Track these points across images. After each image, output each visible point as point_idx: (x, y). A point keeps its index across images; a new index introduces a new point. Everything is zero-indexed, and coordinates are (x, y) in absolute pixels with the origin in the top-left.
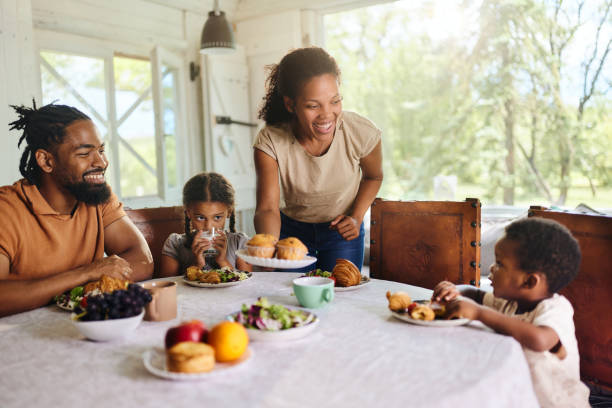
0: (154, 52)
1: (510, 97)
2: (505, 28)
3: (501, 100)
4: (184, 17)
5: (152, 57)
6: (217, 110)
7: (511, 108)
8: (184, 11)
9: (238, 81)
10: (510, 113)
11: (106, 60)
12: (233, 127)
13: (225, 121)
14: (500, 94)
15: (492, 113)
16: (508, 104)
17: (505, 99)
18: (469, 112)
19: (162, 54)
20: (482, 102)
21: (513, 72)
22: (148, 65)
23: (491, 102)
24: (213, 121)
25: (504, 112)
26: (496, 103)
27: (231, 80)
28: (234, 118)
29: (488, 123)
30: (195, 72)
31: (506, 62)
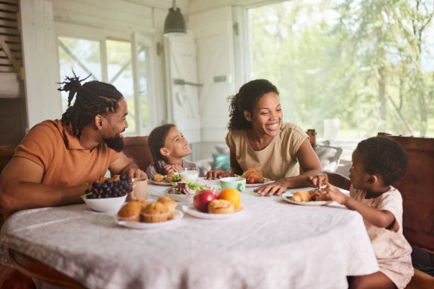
0: (133, 36)
1: (382, 65)
2: (379, 16)
3: (376, 68)
4: (153, 12)
5: (132, 40)
6: (175, 75)
7: (384, 73)
8: (153, 8)
9: (190, 55)
10: (383, 77)
11: (101, 42)
12: (187, 87)
13: (180, 82)
14: (375, 63)
15: (369, 77)
16: (381, 70)
17: (379, 66)
18: (353, 76)
19: (138, 37)
20: (364, 69)
21: (386, 48)
22: (128, 45)
23: (368, 68)
24: (172, 82)
25: (378, 76)
26: (372, 69)
27: (184, 55)
28: (187, 80)
29: (366, 84)
30: (160, 49)
31: (379, 41)
